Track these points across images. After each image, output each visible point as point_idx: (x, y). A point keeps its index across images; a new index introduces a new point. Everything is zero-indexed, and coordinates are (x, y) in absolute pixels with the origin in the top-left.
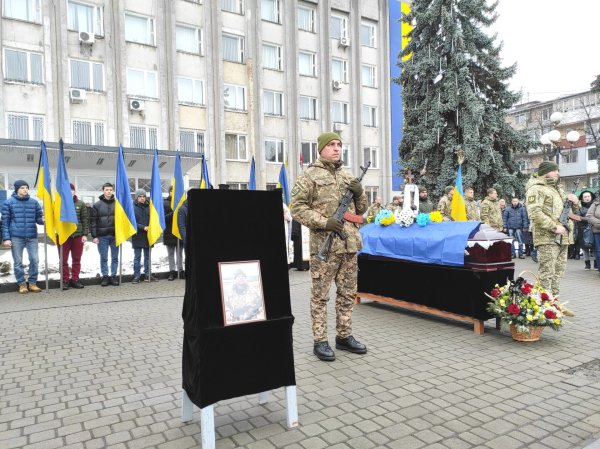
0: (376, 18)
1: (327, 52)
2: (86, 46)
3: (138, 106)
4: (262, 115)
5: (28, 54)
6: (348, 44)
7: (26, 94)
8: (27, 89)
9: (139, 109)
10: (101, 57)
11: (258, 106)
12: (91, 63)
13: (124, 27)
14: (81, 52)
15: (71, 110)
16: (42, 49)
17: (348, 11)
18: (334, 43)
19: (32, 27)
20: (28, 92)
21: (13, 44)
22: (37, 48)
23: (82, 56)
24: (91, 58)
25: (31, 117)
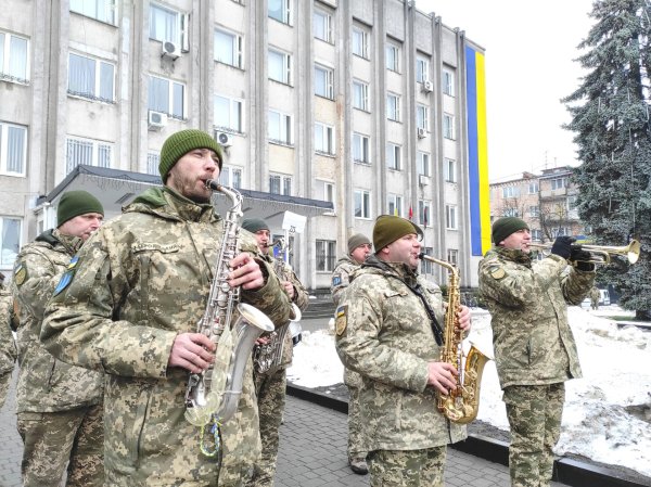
0: (454, 64)
1: (412, 97)
2: (168, 60)
3: (225, 141)
4: (353, 162)
5: (98, 61)
6: (431, 89)
7: (92, 113)
8: (94, 107)
9: (227, 144)
10: (184, 76)
11: (347, 150)
12: (171, 82)
13: (213, 42)
14: (162, 67)
15: (149, 139)
16: (116, 58)
17: (430, 53)
18: (418, 87)
19: (105, 28)
20: (97, 111)
21: (82, 48)
22: (110, 56)
23: (162, 72)
24: (172, 75)
25: (96, 145)
